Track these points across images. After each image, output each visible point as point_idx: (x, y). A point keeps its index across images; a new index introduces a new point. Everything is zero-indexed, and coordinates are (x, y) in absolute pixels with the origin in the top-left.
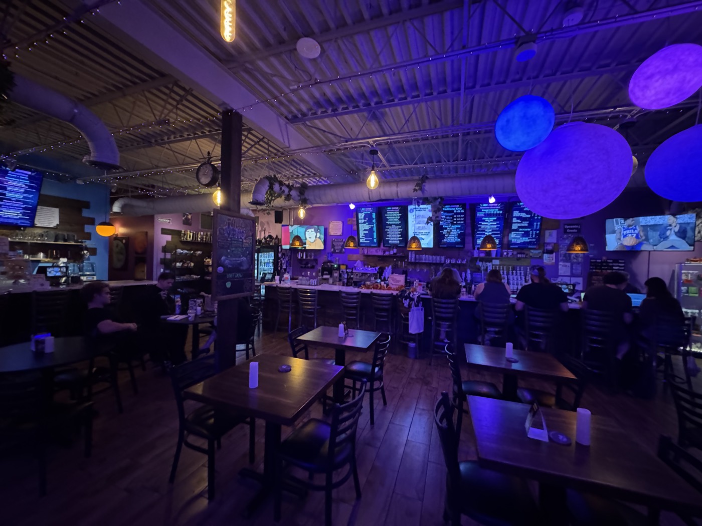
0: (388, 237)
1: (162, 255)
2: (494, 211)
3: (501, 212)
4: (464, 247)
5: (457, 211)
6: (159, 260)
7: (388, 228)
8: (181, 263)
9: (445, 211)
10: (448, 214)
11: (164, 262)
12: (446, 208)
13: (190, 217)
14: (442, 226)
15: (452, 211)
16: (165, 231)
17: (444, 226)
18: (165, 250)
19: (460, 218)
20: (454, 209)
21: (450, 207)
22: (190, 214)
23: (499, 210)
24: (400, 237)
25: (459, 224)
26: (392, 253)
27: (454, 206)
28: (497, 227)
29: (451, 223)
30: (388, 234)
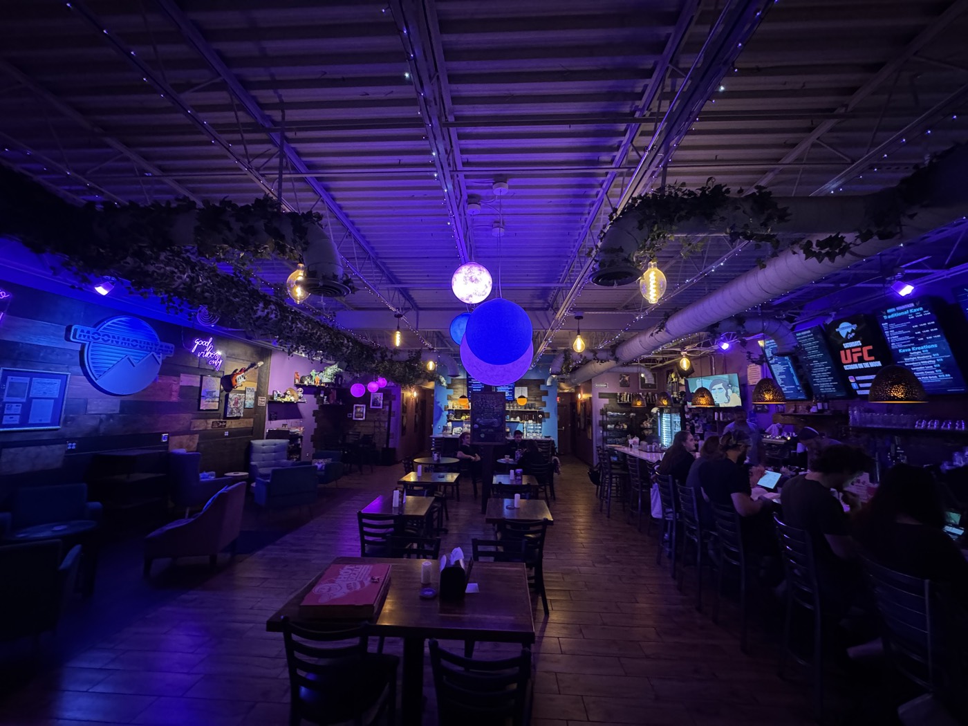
0: (816, 382)
1: (600, 418)
5: (914, 314)
6: (598, 422)
7: (810, 367)
8: (613, 425)
9: (889, 321)
10: (898, 326)
11: (603, 425)
12: (890, 314)
13: (627, 378)
14: (897, 350)
15: (904, 318)
16: (602, 396)
17: (900, 351)
18: (603, 412)
19: (929, 327)
20: (906, 313)
21: (897, 312)
22: (627, 375)
24: (833, 381)
25: (932, 342)
27: (903, 307)
29: (912, 341)
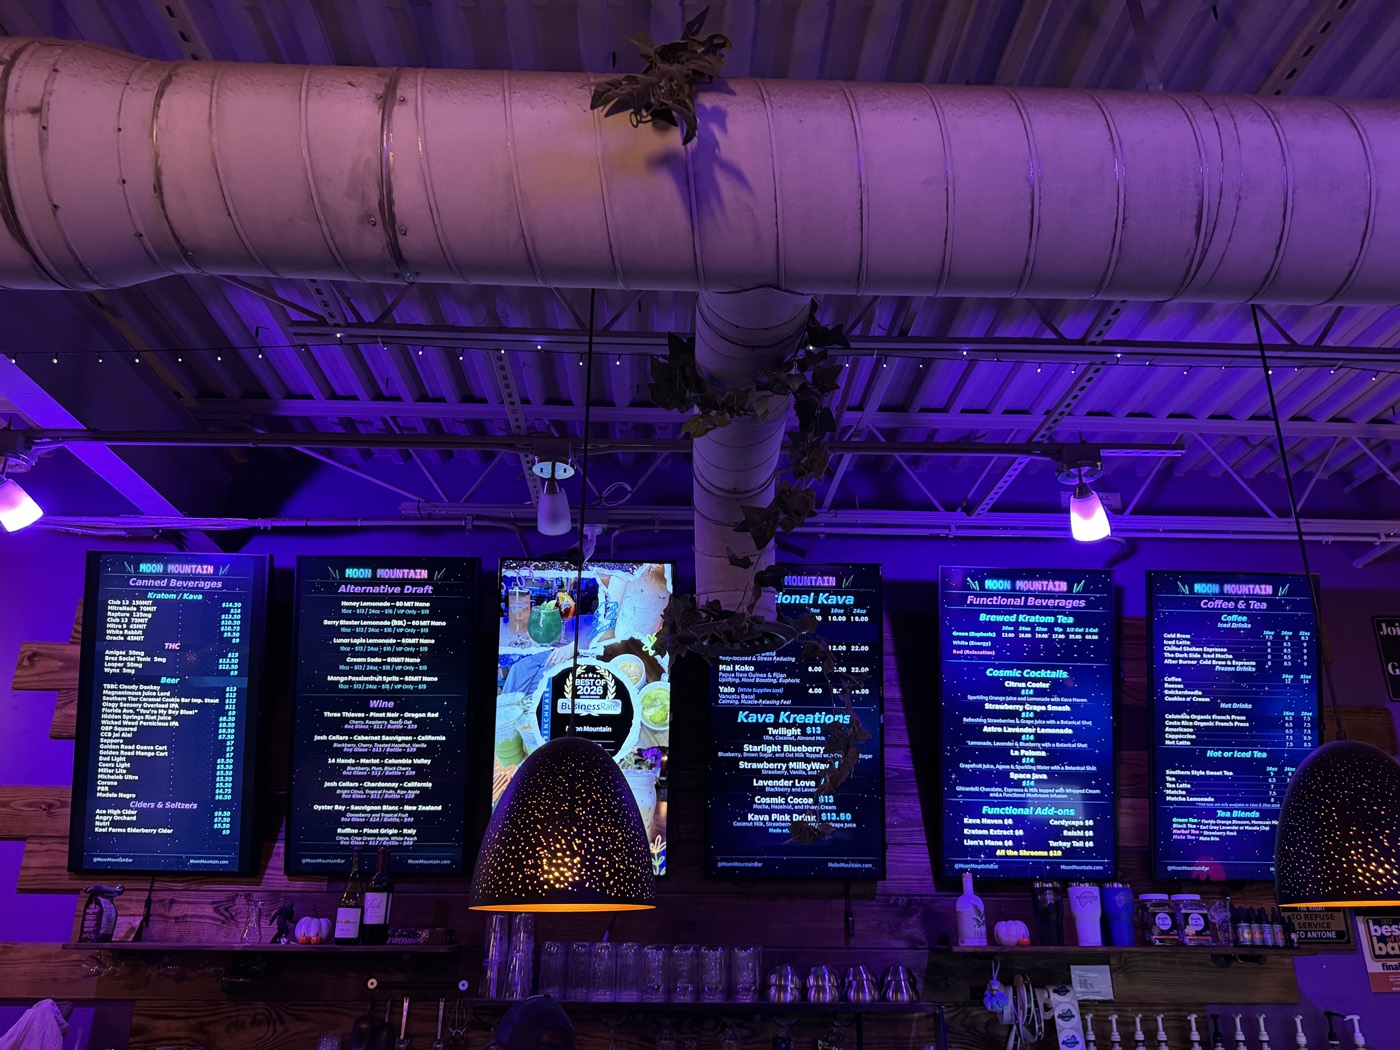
0: (332, 797)
2: (1050, 627)
3: (1093, 633)
4: (880, 873)
5: (826, 611)
7: (337, 726)
17: (741, 717)
19: (849, 659)
20: (806, 600)
23: (1081, 619)
24: (424, 797)
25: (842, 705)
26: (347, 924)
27: (806, 581)
28: (1079, 734)
29: (790, 691)
30: (337, 773)
